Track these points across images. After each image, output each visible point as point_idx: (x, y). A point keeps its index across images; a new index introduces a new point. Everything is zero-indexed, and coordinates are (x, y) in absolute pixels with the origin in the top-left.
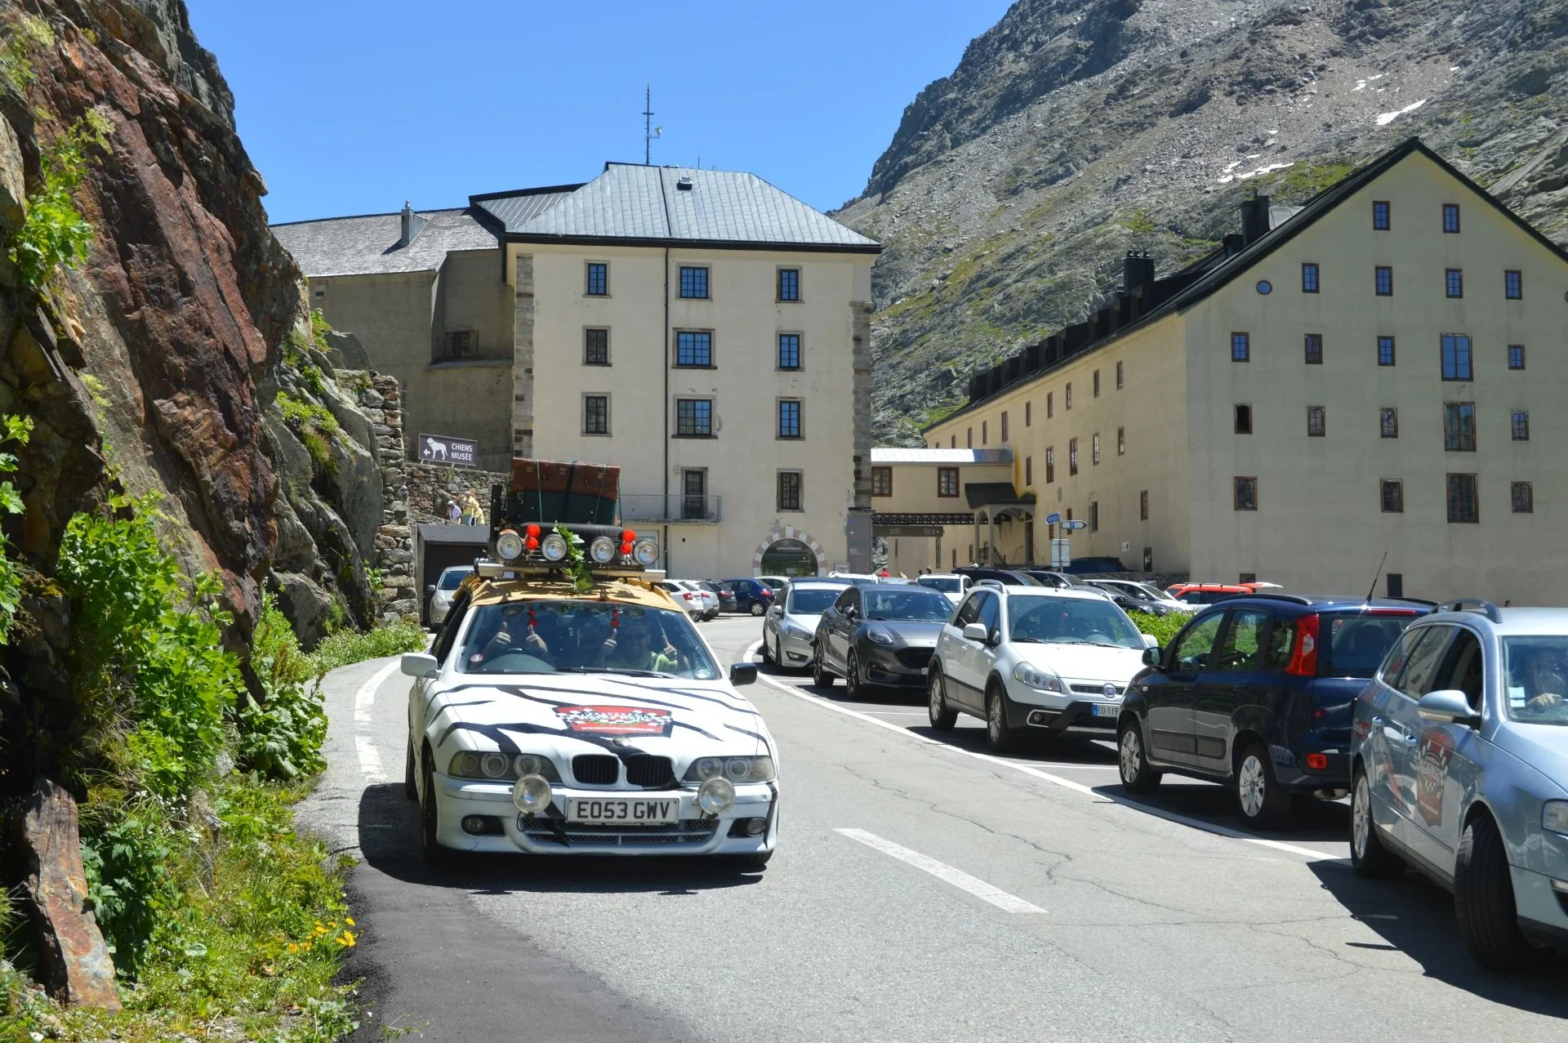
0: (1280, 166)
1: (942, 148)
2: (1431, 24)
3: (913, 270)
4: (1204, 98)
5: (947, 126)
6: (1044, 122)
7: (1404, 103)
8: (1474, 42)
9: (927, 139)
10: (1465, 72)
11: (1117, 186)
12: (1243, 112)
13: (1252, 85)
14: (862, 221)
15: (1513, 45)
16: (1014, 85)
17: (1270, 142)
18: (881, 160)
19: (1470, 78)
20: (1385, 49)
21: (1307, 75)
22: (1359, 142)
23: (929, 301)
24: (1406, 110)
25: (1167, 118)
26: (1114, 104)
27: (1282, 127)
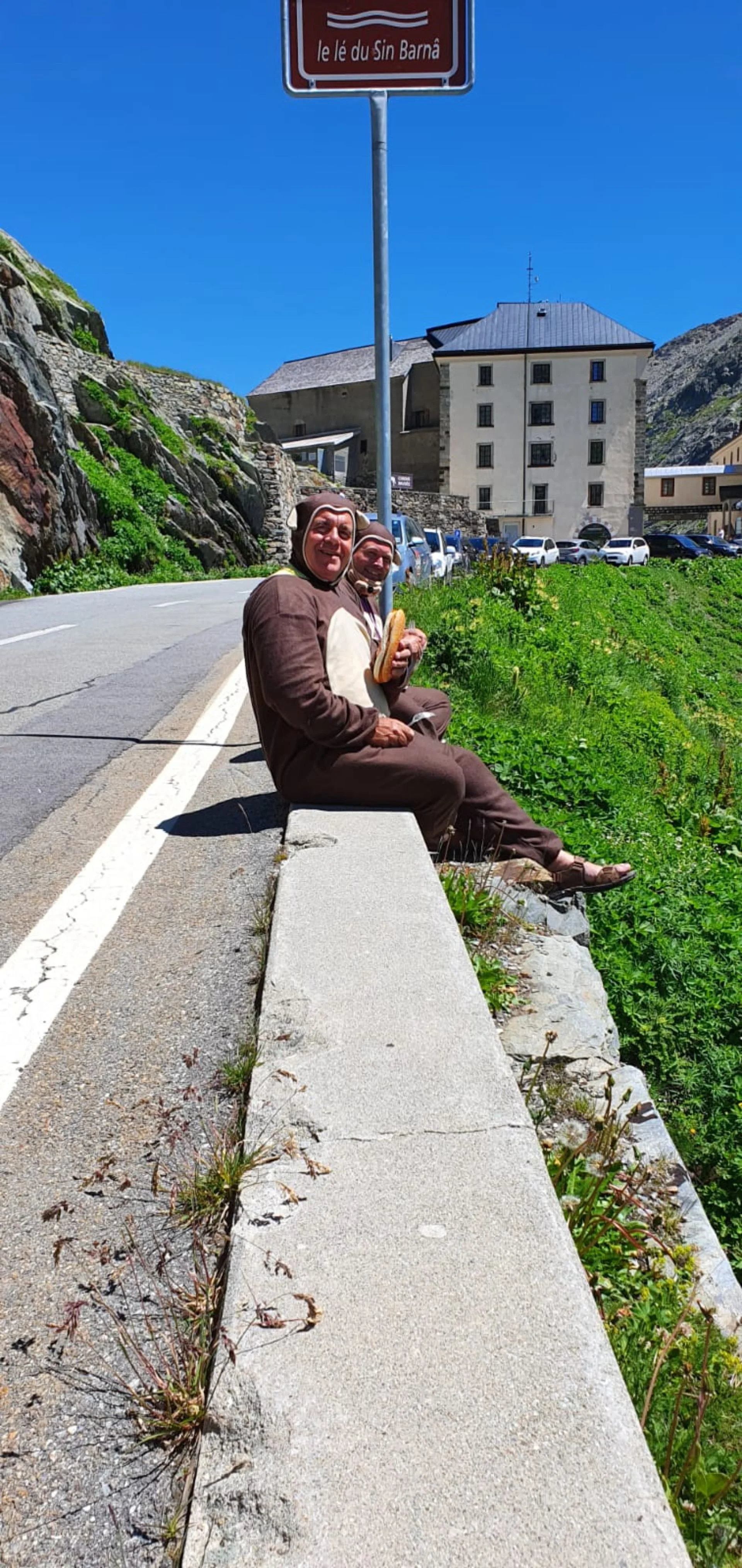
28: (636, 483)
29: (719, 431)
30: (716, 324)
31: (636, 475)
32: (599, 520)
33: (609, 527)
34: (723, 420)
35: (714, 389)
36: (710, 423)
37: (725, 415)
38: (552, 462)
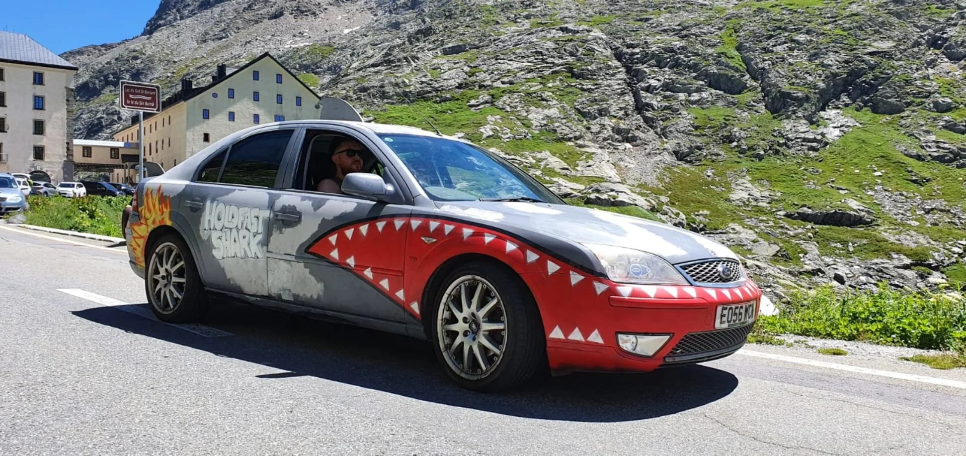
0: (308, 44)
1: (175, 20)
3: (160, 69)
4: (281, 14)
5: (178, 10)
6: (218, 15)
7: (354, 26)
8: (379, 8)
9: (169, 15)
10: (375, 18)
11: (246, 44)
12: (296, 21)
13: (300, 12)
14: (137, 46)
15: (390, 12)
17: (305, 34)
18: (150, 21)
19: (376, 21)
20: (349, 6)
21: (320, 11)
22: (336, 39)
23: (166, 82)
24: (354, 29)
25: (267, 20)
26: (246, 11)
27: (310, 29)
28: (68, 149)
29: (108, 114)
30: (102, 46)
31: (68, 143)
32: (42, 169)
33: (49, 173)
34: (110, 107)
35: (103, 87)
36: (101, 108)
37: (111, 105)
38: (6, 130)
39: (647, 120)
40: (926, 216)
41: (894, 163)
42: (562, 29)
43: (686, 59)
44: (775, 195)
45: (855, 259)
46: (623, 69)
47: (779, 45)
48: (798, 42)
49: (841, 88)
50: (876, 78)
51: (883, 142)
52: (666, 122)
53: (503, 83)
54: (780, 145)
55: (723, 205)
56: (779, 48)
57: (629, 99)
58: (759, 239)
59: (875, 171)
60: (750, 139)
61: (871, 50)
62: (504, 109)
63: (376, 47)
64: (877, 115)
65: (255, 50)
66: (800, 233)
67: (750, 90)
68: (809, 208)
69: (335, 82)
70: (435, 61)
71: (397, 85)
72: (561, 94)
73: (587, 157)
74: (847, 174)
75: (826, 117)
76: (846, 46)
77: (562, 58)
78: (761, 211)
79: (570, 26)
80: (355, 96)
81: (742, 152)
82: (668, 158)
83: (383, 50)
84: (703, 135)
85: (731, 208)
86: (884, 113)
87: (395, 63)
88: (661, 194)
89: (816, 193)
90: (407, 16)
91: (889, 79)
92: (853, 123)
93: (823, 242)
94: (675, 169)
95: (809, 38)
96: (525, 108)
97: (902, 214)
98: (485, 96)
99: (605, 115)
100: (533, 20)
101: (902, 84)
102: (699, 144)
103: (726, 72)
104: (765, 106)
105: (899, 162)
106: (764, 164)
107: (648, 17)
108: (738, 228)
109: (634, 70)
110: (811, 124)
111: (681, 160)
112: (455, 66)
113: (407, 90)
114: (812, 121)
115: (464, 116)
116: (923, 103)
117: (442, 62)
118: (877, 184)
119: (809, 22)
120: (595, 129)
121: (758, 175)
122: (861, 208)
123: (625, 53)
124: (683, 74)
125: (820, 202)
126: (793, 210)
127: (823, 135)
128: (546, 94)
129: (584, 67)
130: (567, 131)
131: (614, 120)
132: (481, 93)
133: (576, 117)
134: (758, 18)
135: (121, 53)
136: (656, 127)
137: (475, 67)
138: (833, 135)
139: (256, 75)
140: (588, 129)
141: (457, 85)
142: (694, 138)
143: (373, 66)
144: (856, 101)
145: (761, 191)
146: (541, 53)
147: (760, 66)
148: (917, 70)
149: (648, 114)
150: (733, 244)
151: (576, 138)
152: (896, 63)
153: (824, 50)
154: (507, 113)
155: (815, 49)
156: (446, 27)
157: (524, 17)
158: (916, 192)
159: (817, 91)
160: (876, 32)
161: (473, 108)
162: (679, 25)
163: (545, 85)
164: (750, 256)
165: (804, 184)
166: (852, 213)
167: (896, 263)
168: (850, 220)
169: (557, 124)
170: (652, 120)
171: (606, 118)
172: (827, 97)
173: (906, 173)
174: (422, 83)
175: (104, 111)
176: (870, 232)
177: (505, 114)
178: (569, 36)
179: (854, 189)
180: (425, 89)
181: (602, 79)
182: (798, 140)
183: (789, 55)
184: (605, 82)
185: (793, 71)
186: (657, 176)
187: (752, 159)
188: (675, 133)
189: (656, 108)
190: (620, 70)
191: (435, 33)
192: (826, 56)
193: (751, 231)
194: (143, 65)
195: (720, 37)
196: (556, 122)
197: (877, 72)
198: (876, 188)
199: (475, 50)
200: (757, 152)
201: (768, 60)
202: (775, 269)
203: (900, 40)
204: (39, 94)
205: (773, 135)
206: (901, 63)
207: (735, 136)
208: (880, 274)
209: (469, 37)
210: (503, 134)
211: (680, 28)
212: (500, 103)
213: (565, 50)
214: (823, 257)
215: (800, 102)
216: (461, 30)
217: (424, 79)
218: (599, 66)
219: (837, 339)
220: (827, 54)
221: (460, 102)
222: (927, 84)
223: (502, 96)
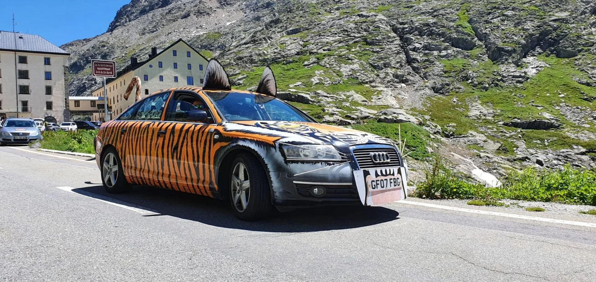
0: (205, 32)
1: (126, 22)
2: (239, 3)
3: (118, 52)
4: (189, 15)
5: (128, 16)
6: (151, 18)
7: (232, 20)
8: (247, 8)
9: (122, 19)
10: (245, 15)
11: (168, 34)
12: (197, 19)
13: (199, 13)
14: (105, 39)
15: (254, 10)
16: (144, 8)
17: (203, 27)
18: (111, 23)
19: (246, 16)
20: (229, 8)
21: (212, 12)
22: (222, 28)
23: (122, 59)
24: (233, 22)
25: (180, 19)
26: (168, 15)
27: (206, 24)
28: (66, 102)
29: (89, 81)
30: (84, 40)
31: (66, 99)
32: (51, 115)
33: (55, 118)
34: (90, 76)
35: (85, 65)
36: (85, 77)
38: (29, 93)
39: (414, 69)
40: (594, 121)
41: (572, 88)
42: (359, 15)
43: (437, 30)
44: (497, 112)
45: (549, 150)
46: (398, 38)
47: (495, 18)
48: (507, 16)
49: (535, 43)
50: (558, 36)
51: (564, 76)
52: (426, 70)
53: (324, 50)
54: (498, 80)
55: (464, 119)
56: (495, 20)
57: (403, 56)
58: (488, 140)
59: (560, 94)
60: (479, 78)
61: (554, 18)
62: (325, 66)
63: (246, 33)
64: (560, 59)
65: (174, 38)
66: (513, 135)
67: (478, 47)
68: (519, 119)
69: (222, 55)
70: (282, 39)
71: (260, 55)
72: (360, 55)
73: (378, 93)
74: (542, 97)
75: (527, 61)
76: (538, 17)
77: (360, 33)
78: (487, 122)
79: (364, 13)
80: (235, 63)
81: (475, 86)
82: (428, 92)
83: (250, 34)
84: (450, 77)
85: (469, 121)
86: (564, 57)
87: (258, 41)
88: (425, 114)
89: (522, 109)
90: (264, 12)
91: (566, 35)
92: (544, 64)
93: (528, 140)
94: (433, 99)
95: (514, 13)
96: (338, 65)
97: (579, 120)
98: (313, 59)
99: (388, 67)
100: (341, 11)
101: (575, 38)
102: (447, 82)
103: (463, 37)
104: (488, 57)
105: (575, 88)
106: (489, 93)
107: (412, 5)
108: (474, 133)
109: (405, 38)
110: (518, 67)
111: (436, 93)
112: (294, 42)
113: (266, 58)
114: (518, 65)
115: (301, 71)
116: (590, 49)
117: (286, 39)
118: (561, 102)
119: (514, 3)
120: (382, 75)
121: (486, 100)
122: (552, 118)
123: (398, 28)
124: (436, 39)
125: (525, 115)
126: (508, 121)
127: (525, 73)
128: (351, 56)
129: (373, 38)
130: (365, 78)
131: (393, 70)
132: (311, 57)
133: (370, 69)
134: (481, 2)
135: (95, 43)
136: (420, 73)
137: (307, 41)
138: (532, 73)
139: (175, 53)
140: (378, 75)
141: (296, 53)
142: (444, 78)
143: (245, 44)
144: (545, 50)
145: (488, 110)
146: (347, 31)
147: (484, 32)
148: (584, 29)
149: (415, 65)
150: (471, 143)
151: (371, 82)
152: (571, 26)
153: (524, 20)
154: (327, 69)
155: (518, 19)
156: (288, 18)
157: (336, 9)
158: (587, 106)
159: (520, 46)
160: (557, 7)
161: (307, 67)
162: (432, 9)
163: (350, 50)
164: (482, 151)
165: (515, 104)
166: (546, 121)
167: (576, 151)
168: (545, 125)
169: (358, 74)
170: (417, 68)
171: (389, 68)
172: (527, 49)
173: (580, 95)
174: (275, 53)
175: (86, 79)
176: (558, 132)
177: (326, 69)
178: (363, 19)
179: (547, 106)
180: (277, 56)
181: (385, 45)
182: (510, 77)
183: (502, 24)
184: (387, 47)
185: (504, 34)
186: (422, 103)
187: (481, 90)
188: (432, 76)
189: (420, 61)
190: (396, 38)
191: (281, 22)
192: (526, 24)
193: (483, 135)
194: (108, 50)
195: (458, 15)
196: (357, 72)
197: (558, 31)
198: (561, 105)
199: (306, 31)
200: (484, 85)
201: (489, 28)
202: (499, 158)
203: (572, 11)
204: (47, 70)
205: (494, 75)
206: (574, 25)
207: (470, 76)
208: (566, 159)
209: (302, 23)
210: (325, 81)
211: (432, 11)
212: (323, 63)
213: (361, 28)
214: (528, 150)
215: (510, 53)
216: (297, 19)
217: (276, 51)
218: (383, 37)
219: (538, 201)
220: (526, 22)
221: (298, 63)
222: (591, 38)
223: (324, 58)
